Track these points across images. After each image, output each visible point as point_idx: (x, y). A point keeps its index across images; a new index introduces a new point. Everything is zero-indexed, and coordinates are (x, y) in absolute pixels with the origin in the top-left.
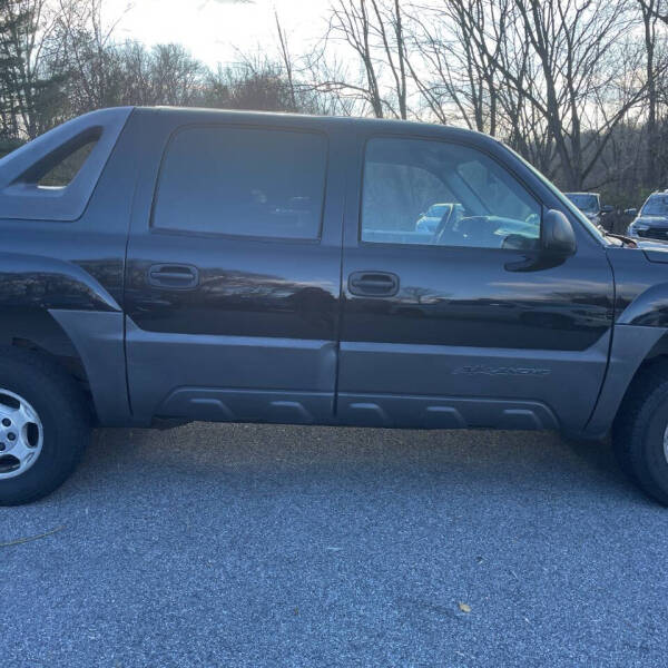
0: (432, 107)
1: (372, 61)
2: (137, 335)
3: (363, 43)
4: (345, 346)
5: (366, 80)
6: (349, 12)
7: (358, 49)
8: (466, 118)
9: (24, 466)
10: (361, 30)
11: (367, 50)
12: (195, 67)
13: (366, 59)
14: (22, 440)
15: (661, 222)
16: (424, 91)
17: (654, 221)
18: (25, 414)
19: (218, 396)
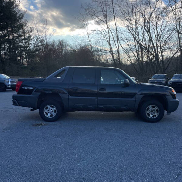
0: (127, 54)
1: (111, 44)
2: (70, 97)
3: (109, 40)
4: (98, 98)
5: (110, 49)
6: (105, 34)
7: (107, 41)
8: (135, 56)
9: (54, 116)
10: (108, 38)
11: (110, 42)
12: (68, 45)
13: (110, 44)
14: (54, 112)
15: (177, 81)
16: (124, 50)
17: (174, 81)
18: (54, 108)
19: (80, 105)
